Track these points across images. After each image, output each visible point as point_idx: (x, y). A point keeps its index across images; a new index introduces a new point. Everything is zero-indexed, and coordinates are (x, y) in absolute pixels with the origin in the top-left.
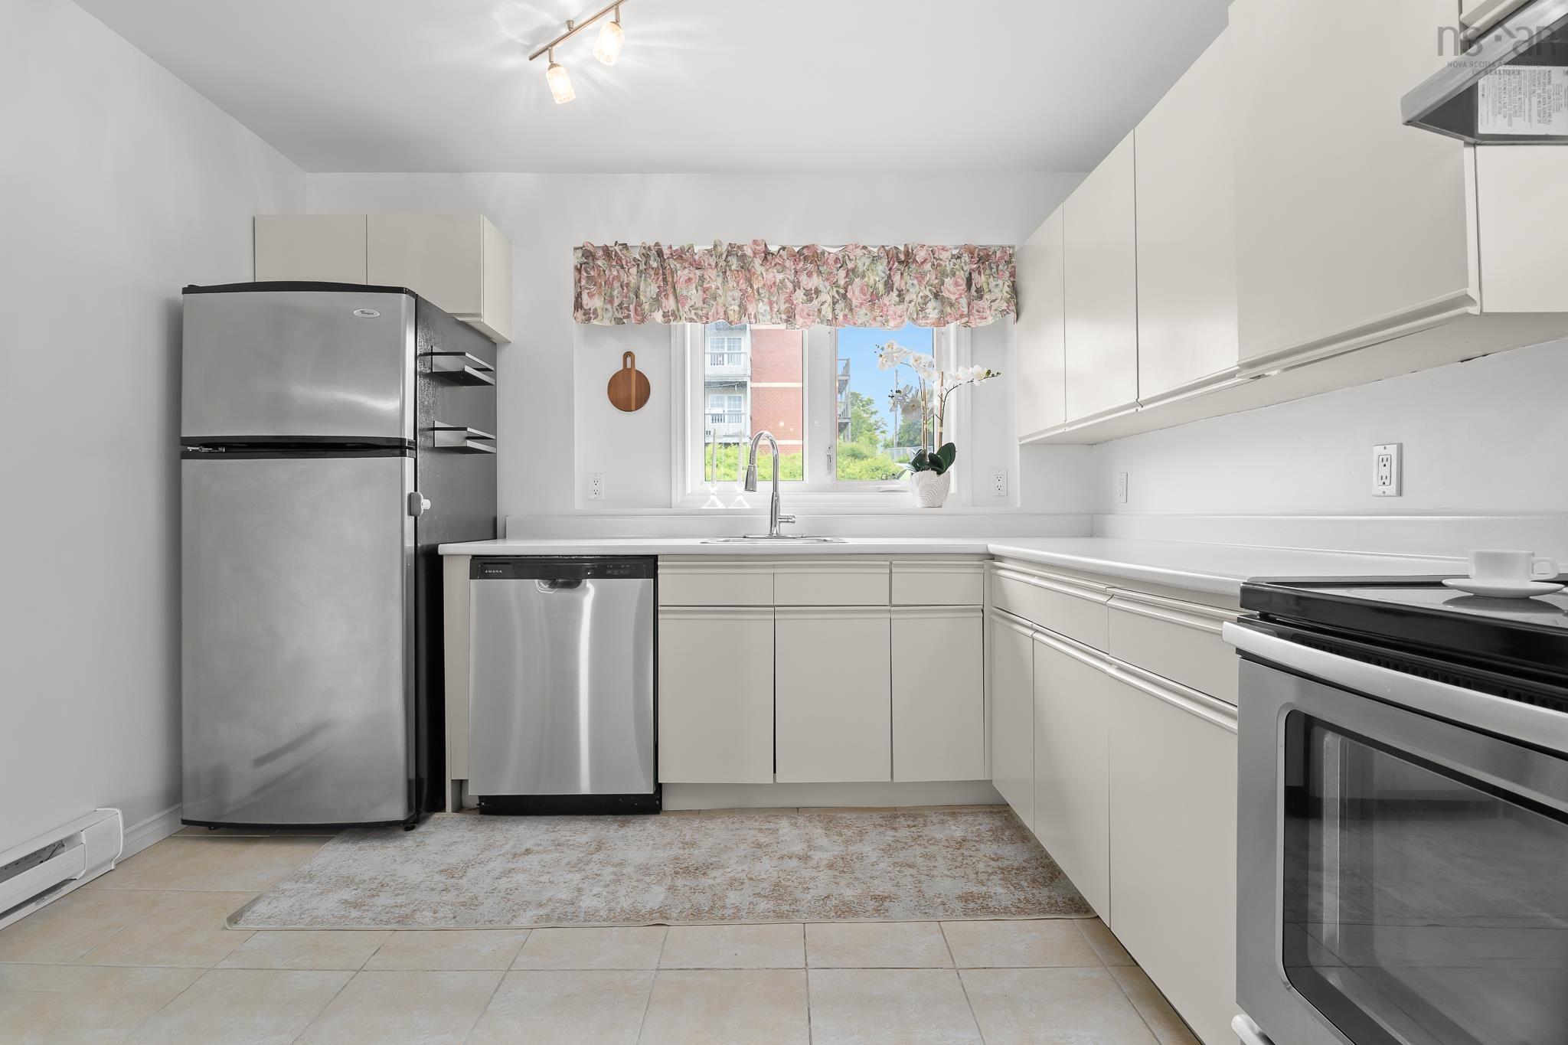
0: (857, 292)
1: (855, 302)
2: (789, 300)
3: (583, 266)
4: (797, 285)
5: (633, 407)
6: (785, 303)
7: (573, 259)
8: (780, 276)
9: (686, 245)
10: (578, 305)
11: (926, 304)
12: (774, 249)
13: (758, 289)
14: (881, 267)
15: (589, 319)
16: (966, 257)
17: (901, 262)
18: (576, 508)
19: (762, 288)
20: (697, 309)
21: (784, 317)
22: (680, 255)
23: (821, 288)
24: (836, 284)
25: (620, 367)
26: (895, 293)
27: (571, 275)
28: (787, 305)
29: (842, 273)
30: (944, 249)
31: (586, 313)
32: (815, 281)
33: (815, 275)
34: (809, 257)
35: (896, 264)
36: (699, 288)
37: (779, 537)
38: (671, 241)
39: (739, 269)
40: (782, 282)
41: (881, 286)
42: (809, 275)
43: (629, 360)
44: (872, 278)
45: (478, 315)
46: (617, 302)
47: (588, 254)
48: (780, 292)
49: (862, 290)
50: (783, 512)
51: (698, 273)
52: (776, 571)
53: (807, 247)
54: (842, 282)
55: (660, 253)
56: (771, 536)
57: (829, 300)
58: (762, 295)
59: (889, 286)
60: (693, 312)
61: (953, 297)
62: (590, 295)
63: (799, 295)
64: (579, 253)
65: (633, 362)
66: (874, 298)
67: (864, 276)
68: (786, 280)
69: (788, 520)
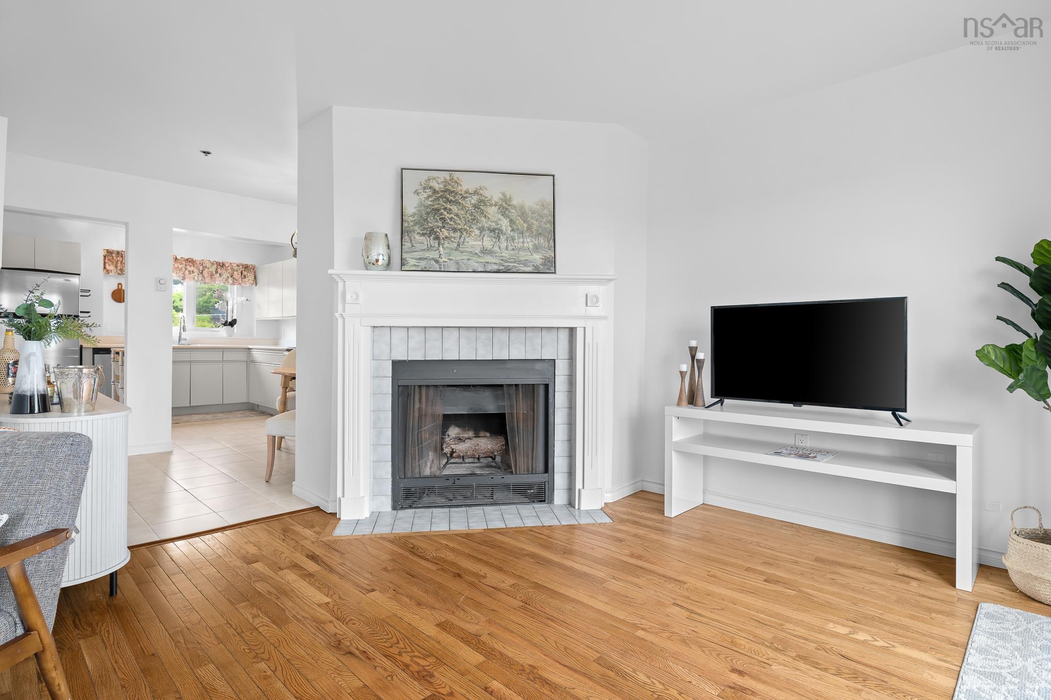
0: (206, 273)
1: (205, 276)
2: (184, 274)
3: (107, 255)
4: (186, 269)
5: (120, 301)
7: (103, 253)
8: (180, 266)
10: (105, 268)
11: (228, 278)
12: (178, 257)
14: (214, 267)
15: (109, 273)
16: (241, 267)
17: (221, 266)
23: (194, 271)
24: (199, 269)
25: (116, 287)
26: (219, 274)
27: (102, 258)
29: (201, 267)
30: (234, 263)
31: (107, 271)
32: (192, 269)
33: (192, 266)
34: (190, 261)
35: (219, 266)
40: (181, 268)
41: (214, 272)
42: (190, 266)
43: (120, 286)
44: (211, 270)
46: (119, 268)
47: (109, 253)
49: (208, 273)
53: (190, 258)
54: (201, 269)
56: (179, 344)
57: (197, 274)
59: (217, 272)
61: (237, 278)
62: (109, 265)
63: (187, 272)
64: (106, 251)
65: (121, 287)
66: (212, 275)
67: (208, 268)
68: (183, 267)
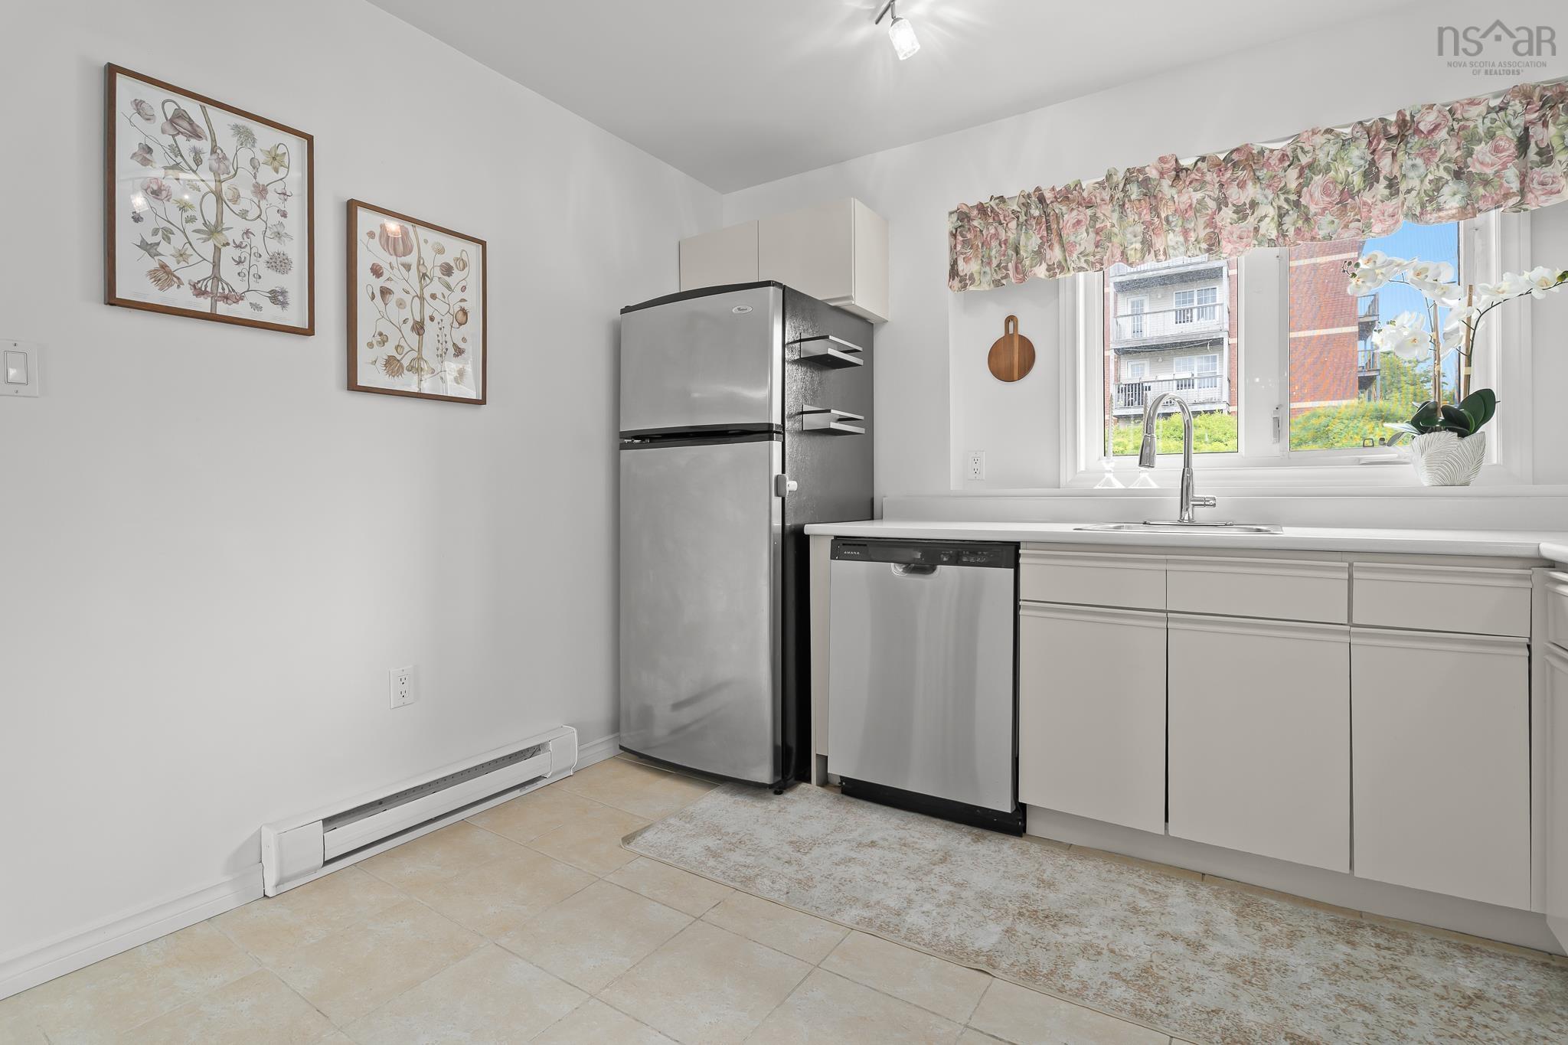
0: (1317, 194)
1: (1313, 209)
2: (1211, 223)
3: (959, 230)
4: (1222, 202)
5: (1016, 374)
6: (1205, 228)
7: (948, 224)
8: (1199, 195)
9: (1071, 182)
10: (954, 272)
11: (1438, 190)
12: (1187, 162)
13: (1167, 218)
14: (1357, 154)
15: (965, 286)
16: (1517, 106)
17: (1390, 138)
18: (952, 489)
19: (1173, 215)
20: (1087, 255)
21: (1204, 246)
22: (1065, 196)
23: (1260, 198)
24: (1285, 190)
25: (1000, 333)
26: (1383, 183)
27: (946, 242)
28: (1208, 230)
29: (1293, 173)
30: (1472, 102)
31: (962, 280)
32: (1252, 191)
33: (1250, 184)
34: (1241, 162)
35: (1383, 142)
36: (1090, 230)
37: (1192, 524)
38: (1052, 181)
39: (1141, 197)
40: (1200, 202)
41: (1357, 180)
42: (1242, 185)
43: (1011, 325)
44: (1341, 171)
45: (849, 298)
46: (995, 263)
47: (963, 216)
48: (1198, 214)
49: (1326, 191)
50: (1199, 491)
51: (1089, 212)
52: (1169, 567)
53: (1237, 150)
54: (1293, 185)
55: (1041, 199)
56: (1181, 523)
57: (1272, 212)
58: (1173, 224)
59: (1371, 176)
60: (1083, 259)
61: (1490, 171)
62: (967, 260)
63: (1228, 213)
64: (955, 217)
65: (1016, 327)
66: (1345, 196)
67: (1328, 169)
68: (1207, 199)
69: (1204, 503)
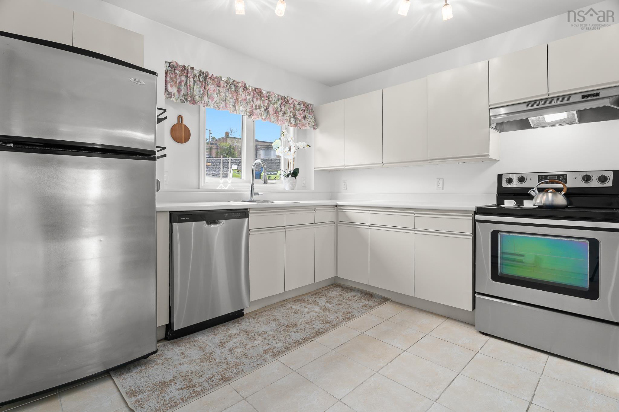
0: (271, 109)
3: (169, 71)
4: (254, 102)
5: (183, 141)
6: (250, 108)
7: (164, 66)
8: (248, 97)
9: (219, 75)
10: (166, 89)
11: (291, 118)
13: (240, 101)
14: (279, 103)
15: (171, 97)
16: (302, 105)
19: (241, 101)
21: (248, 114)
22: (213, 79)
23: (261, 106)
24: (265, 104)
25: (176, 122)
26: (282, 112)
27: (164, 74)
28: (251, 110)
29: (267, 101)
30: (297, 101)
31: (169, 94)
32: (259, 102)
33: (259, 100)
34: (258, 92)
35: (284, 103)
36: (219, 95)
37: (254, 201)
39: (234, 91)
41: (279, 109)
42: (257, 99)
43: (180, 119)
44: (276, 106)
47: (172, 67)
48: (248, 104)
49: (273, 109)
50: (255, 191)
51: (218, 88)
52: (286, 213)
53: (257, 88)
54: (267, 104)
55: (206, 76)
56: (251, 201)
57: (263, 110)
58: (241, 103)
59: (281, 110)
60: (216, 104)
61: (300, 118)
62: (171, 86)
63: (254, 106)
64: (167, 65)
65: (183, 121)
66: (276, 113)
67: (274, 104)
68: (250, 100)
69: (257, 194)
